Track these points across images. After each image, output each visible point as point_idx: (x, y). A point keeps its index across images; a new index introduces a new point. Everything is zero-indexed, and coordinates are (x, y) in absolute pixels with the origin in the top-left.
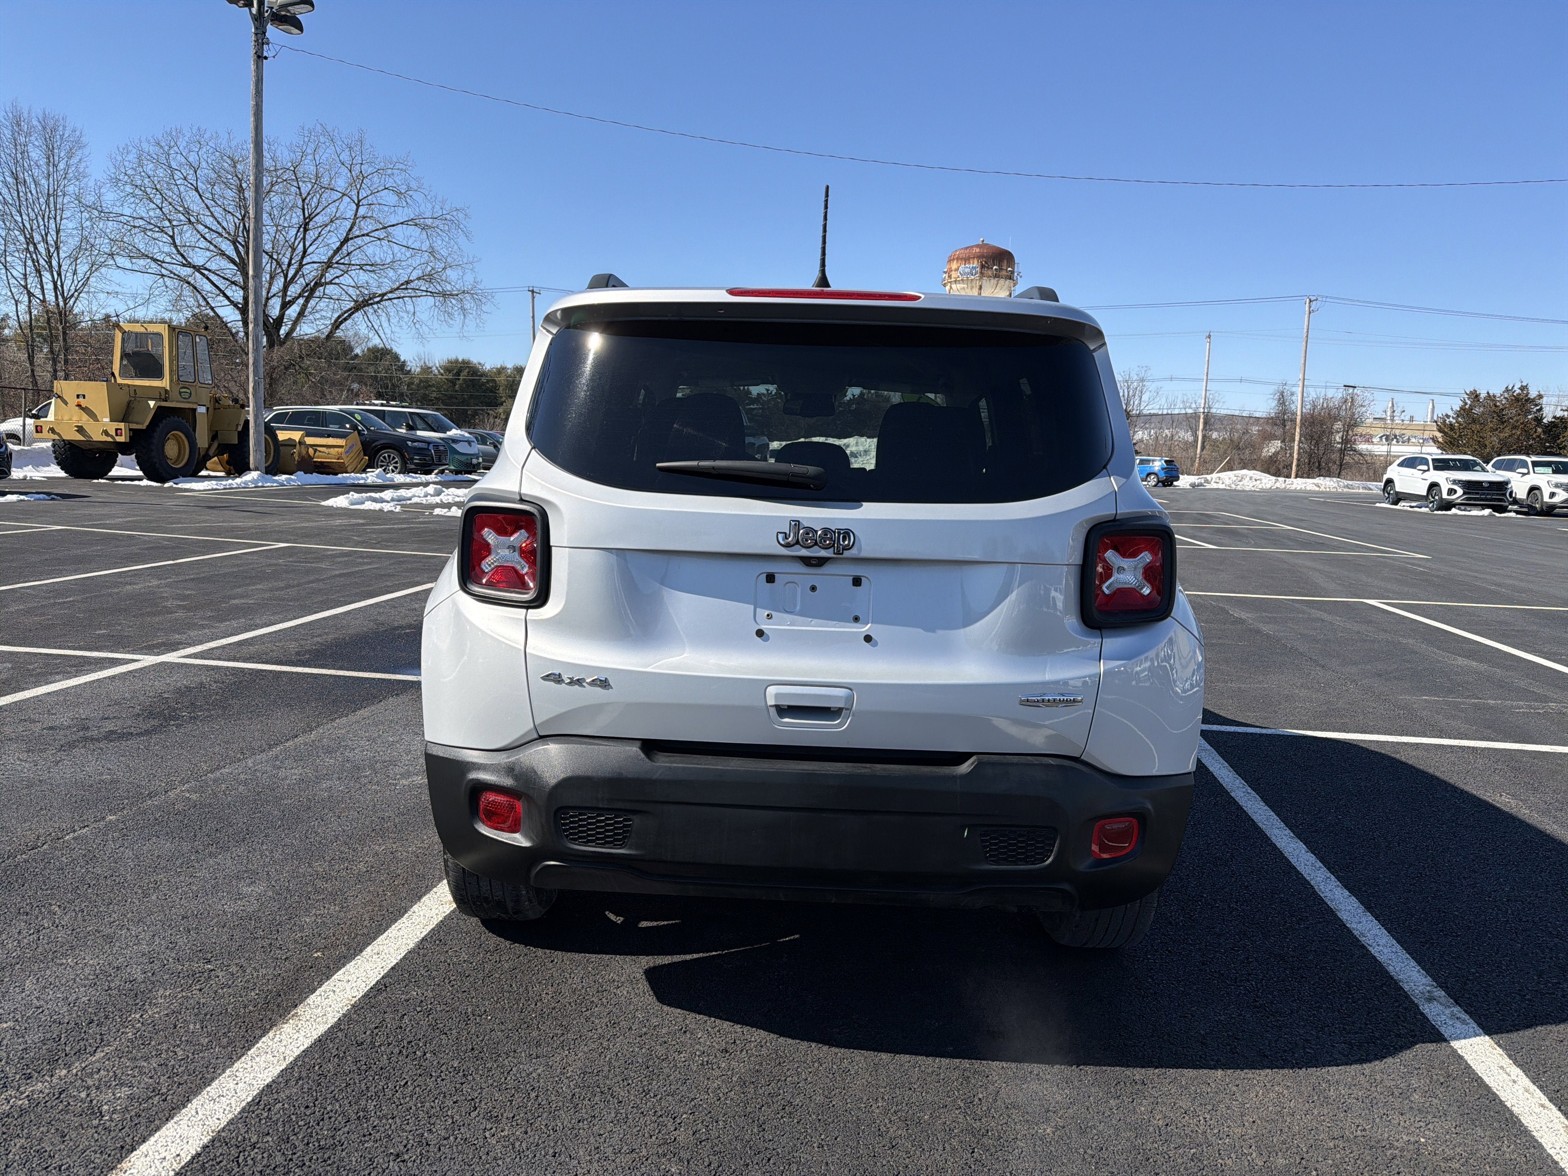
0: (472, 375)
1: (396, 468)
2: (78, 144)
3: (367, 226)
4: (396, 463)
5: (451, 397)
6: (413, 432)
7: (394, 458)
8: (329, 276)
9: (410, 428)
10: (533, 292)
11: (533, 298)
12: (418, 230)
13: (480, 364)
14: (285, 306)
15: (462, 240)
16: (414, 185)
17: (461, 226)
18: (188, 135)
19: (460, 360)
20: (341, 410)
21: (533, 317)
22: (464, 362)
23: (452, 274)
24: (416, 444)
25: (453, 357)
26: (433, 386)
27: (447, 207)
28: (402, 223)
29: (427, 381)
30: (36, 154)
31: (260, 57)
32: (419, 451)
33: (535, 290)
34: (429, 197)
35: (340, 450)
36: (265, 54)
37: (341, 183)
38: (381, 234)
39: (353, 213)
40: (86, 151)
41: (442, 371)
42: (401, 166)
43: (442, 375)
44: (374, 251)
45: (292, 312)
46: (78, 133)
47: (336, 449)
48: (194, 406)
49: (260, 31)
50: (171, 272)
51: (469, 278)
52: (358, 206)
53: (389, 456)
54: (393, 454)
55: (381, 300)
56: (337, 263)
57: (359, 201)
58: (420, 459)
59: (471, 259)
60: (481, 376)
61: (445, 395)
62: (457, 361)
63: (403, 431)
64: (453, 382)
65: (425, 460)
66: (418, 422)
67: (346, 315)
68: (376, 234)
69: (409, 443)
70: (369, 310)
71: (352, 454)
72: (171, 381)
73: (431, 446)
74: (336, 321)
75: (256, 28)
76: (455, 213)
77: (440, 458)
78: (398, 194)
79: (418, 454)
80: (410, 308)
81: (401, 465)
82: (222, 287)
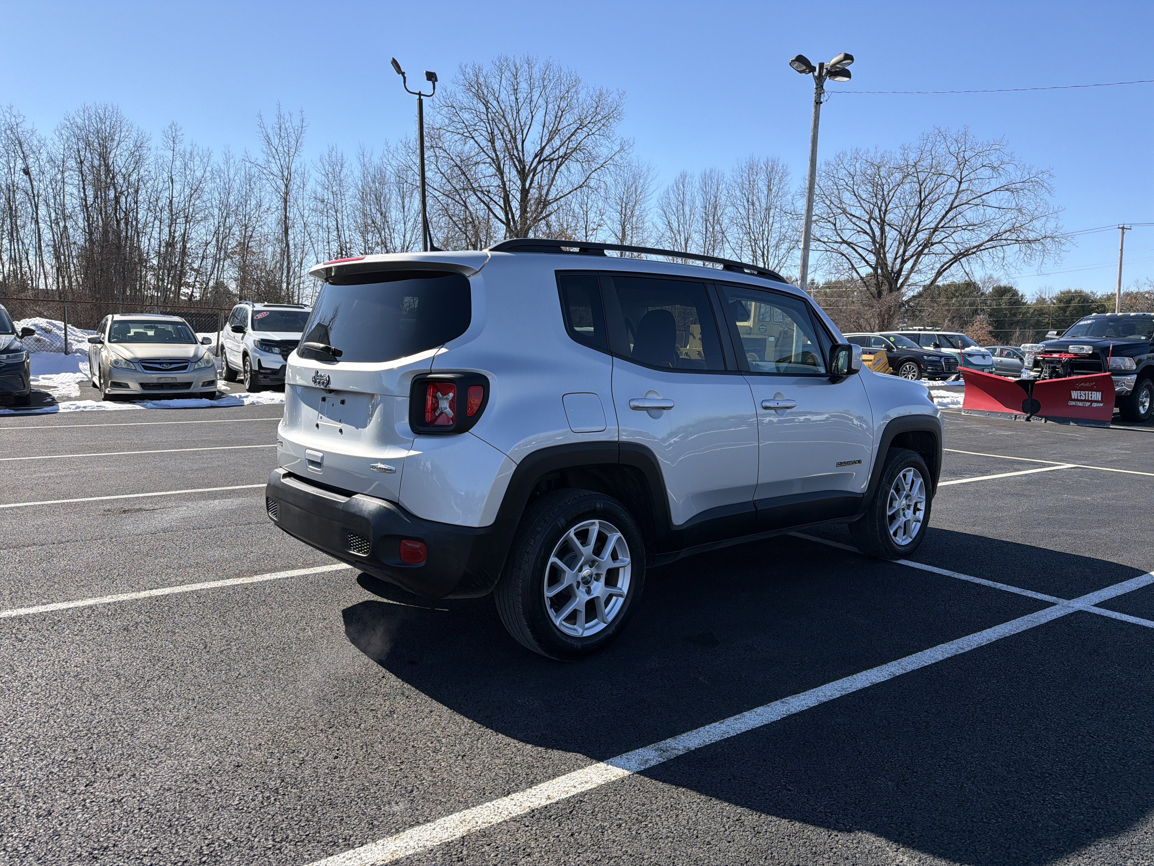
0: (1083, 302)
1: (914, 375)
2: (785, 174)
3: (964, 197)
4: (914, 372)
5: (1063, 321)
6: (938, 349)
7: (913, 368)
8: (935, 239)
9: (937, 346)
10: (1123, 228)
11: (1123, 233)
12: (1009, 193)
13: (1092, 292)
14: (904, 262)
15: (1046, 196)
16: (1006, 159)
17: (1045, 185)
18: (849, 154)
19: (1073, 291)
20: (881, 335)
21: (1121, 250)
22: (1076, 292)
23: (1037, 224)
24: (930, 358)
25: (1064, 288)
26: (1046, 313)
27: (1034, 172)
28: (995, 190)
29: (1041, 310)
30: (762, 185)
31: (818, 103)
32: (932, 363)
33: (1125, 226)
34: (1019, 167)
35: (870, 363)
36: (822, 100)
37: (949, 169)
38: (978, 201)
39: (956, 189)
40: (789, 178)
41: (1055, 301)
42: (997, 147)
43: (1054, 304)
44: (970, 214)
45: (908, 265)
46: (785, 167)
47: (868, 363)
48: (765, 337)
49: (819, 86)
50: (832, 248)
51: (1051, 225)
52: (960, 183)
53: (910, 367)
54: (913, 365)
55: (977, 251)
56: (942, 227)
57: (961, 179)
58: (932, 369)
59: (1056, 210)
60: (1093, 302)
61: (1057, 321)
62: (1069, 292)
63: (931, 349)
64: (1064, 310)
65: (936, 369)
66: (944, 341)
67: (945, 266)
68: (973, 202)
69: (925, 357)
70: (964, 260)
71: (879, 366)
72: (754, 321)
73: (943, 359)
74: (939, 271)
75: (817, 85)
76: (1040, 176)
77: (949, 368)
78: (993, 168)
79: (930, 365)
80: (1001, 255)
81: (918, 373)
82: (864, 255)
